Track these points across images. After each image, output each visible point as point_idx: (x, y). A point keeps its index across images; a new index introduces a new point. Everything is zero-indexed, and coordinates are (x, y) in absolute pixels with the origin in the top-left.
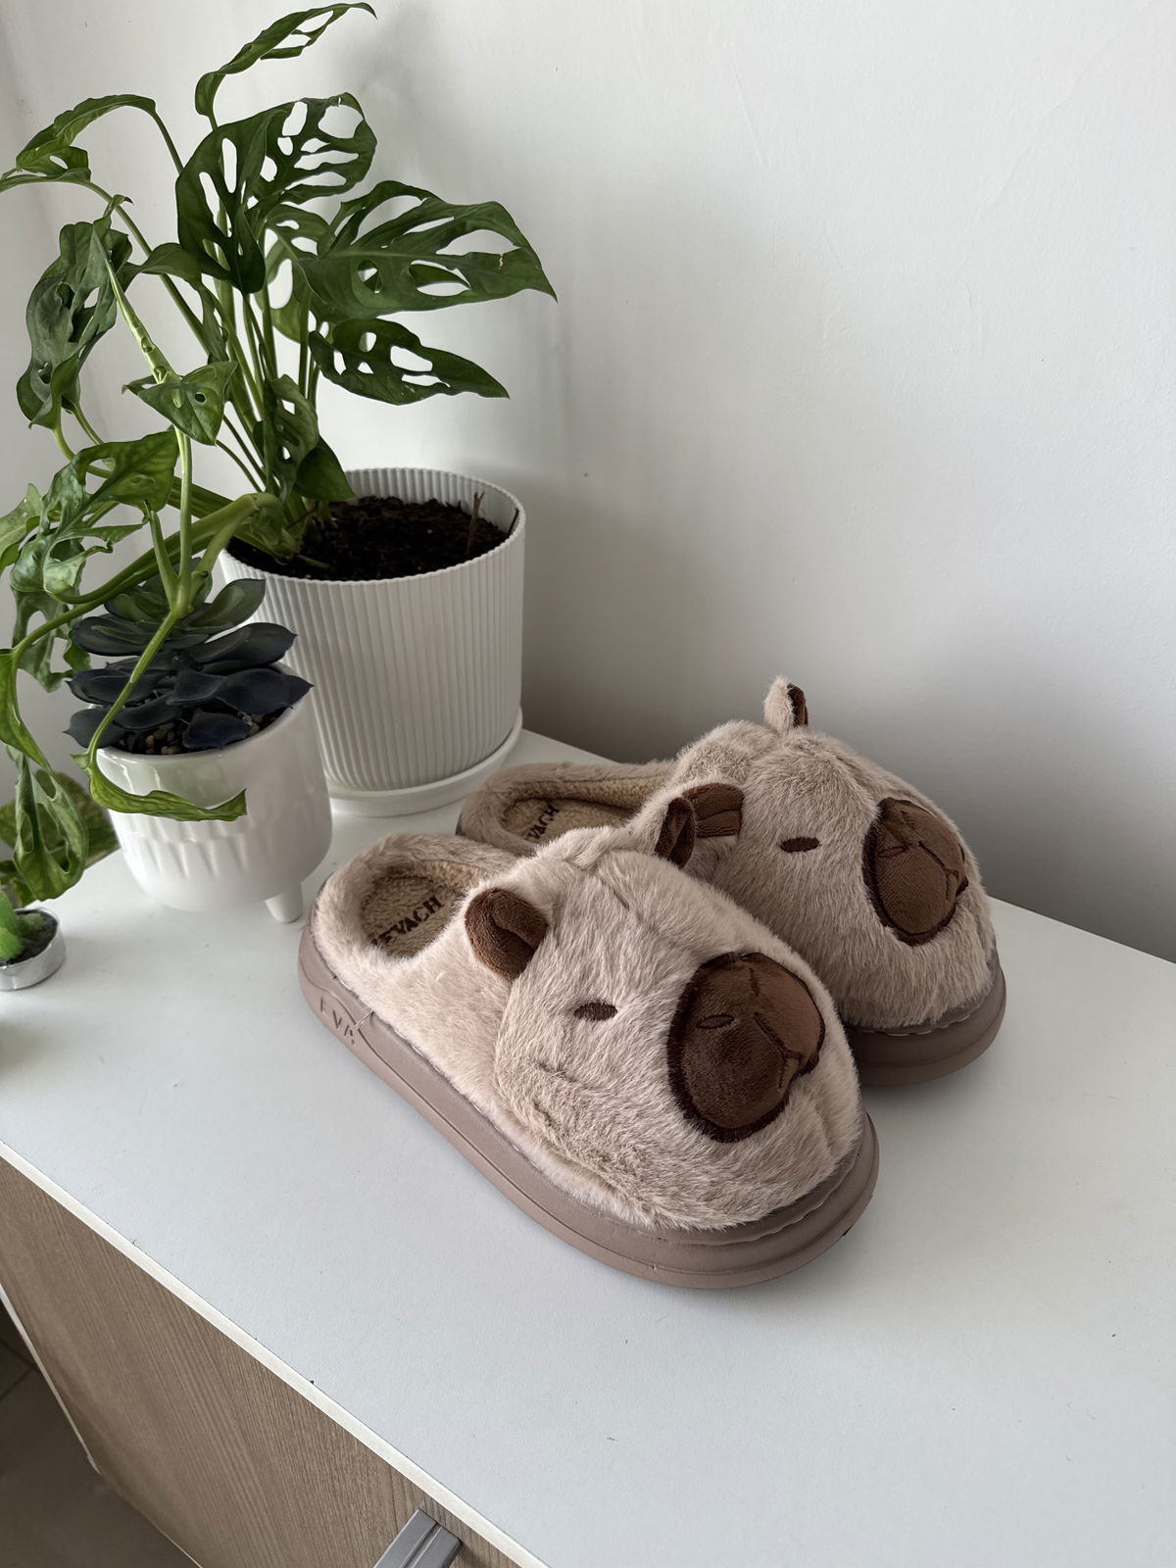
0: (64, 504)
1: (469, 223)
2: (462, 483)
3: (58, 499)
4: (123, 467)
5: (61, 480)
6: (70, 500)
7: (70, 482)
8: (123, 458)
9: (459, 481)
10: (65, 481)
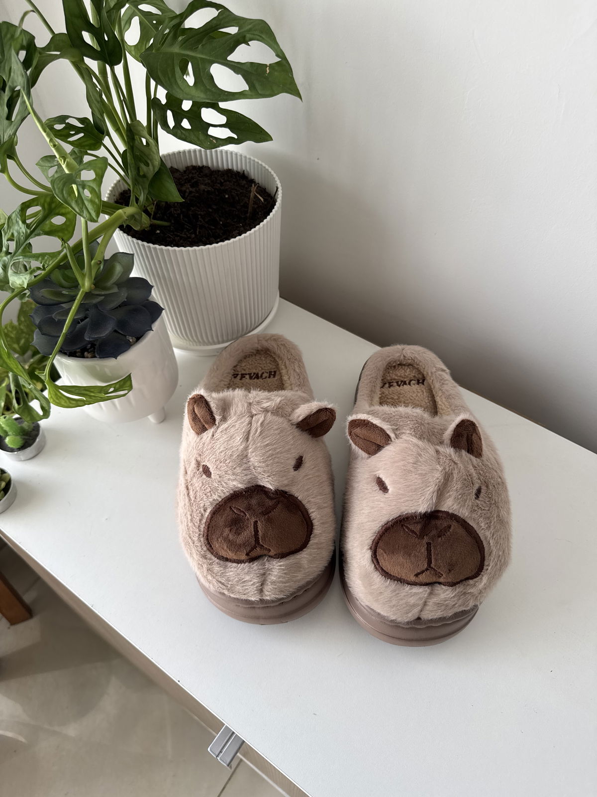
0: (16, 234)
1: (248, 36)
2: (246, 160)
3: (11, 231)
4: (47, 211)
5: (12, 220)
6: (19, 233)
7: (17, 222)
8: (46, 206)
9: (243, 159)
10: (14, 221)
